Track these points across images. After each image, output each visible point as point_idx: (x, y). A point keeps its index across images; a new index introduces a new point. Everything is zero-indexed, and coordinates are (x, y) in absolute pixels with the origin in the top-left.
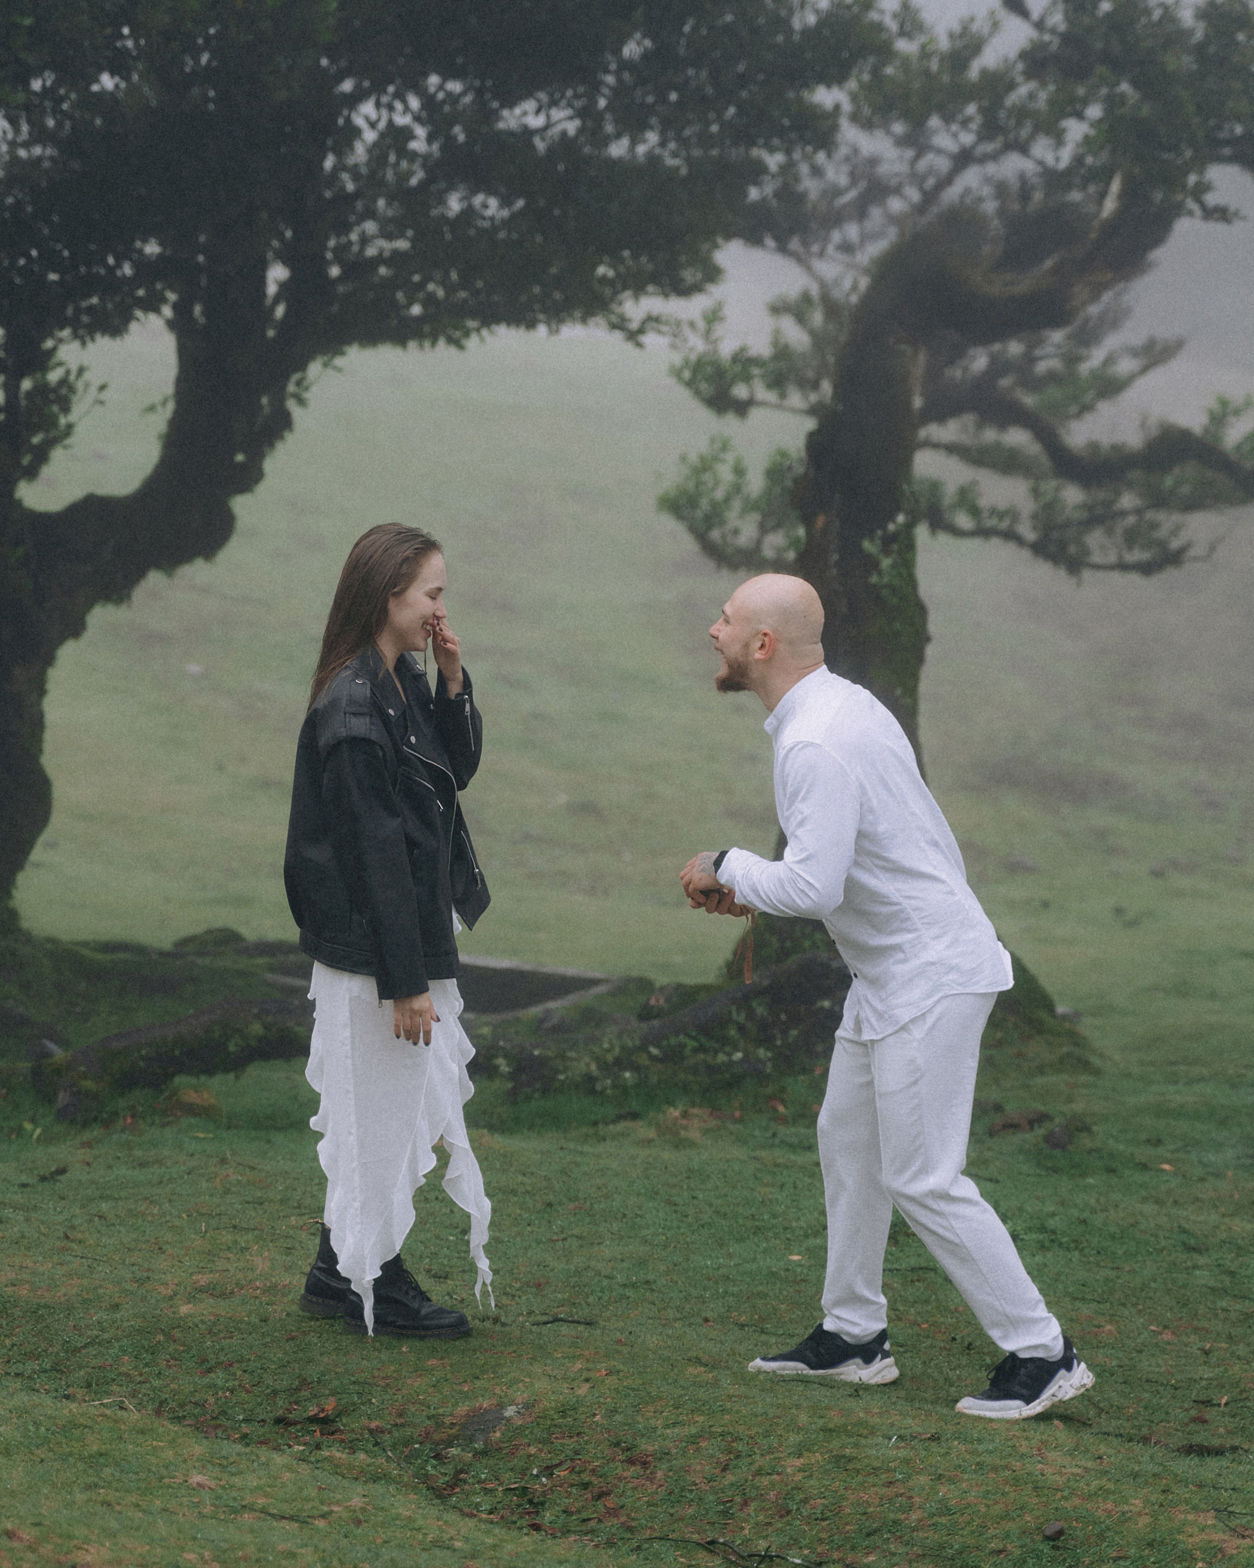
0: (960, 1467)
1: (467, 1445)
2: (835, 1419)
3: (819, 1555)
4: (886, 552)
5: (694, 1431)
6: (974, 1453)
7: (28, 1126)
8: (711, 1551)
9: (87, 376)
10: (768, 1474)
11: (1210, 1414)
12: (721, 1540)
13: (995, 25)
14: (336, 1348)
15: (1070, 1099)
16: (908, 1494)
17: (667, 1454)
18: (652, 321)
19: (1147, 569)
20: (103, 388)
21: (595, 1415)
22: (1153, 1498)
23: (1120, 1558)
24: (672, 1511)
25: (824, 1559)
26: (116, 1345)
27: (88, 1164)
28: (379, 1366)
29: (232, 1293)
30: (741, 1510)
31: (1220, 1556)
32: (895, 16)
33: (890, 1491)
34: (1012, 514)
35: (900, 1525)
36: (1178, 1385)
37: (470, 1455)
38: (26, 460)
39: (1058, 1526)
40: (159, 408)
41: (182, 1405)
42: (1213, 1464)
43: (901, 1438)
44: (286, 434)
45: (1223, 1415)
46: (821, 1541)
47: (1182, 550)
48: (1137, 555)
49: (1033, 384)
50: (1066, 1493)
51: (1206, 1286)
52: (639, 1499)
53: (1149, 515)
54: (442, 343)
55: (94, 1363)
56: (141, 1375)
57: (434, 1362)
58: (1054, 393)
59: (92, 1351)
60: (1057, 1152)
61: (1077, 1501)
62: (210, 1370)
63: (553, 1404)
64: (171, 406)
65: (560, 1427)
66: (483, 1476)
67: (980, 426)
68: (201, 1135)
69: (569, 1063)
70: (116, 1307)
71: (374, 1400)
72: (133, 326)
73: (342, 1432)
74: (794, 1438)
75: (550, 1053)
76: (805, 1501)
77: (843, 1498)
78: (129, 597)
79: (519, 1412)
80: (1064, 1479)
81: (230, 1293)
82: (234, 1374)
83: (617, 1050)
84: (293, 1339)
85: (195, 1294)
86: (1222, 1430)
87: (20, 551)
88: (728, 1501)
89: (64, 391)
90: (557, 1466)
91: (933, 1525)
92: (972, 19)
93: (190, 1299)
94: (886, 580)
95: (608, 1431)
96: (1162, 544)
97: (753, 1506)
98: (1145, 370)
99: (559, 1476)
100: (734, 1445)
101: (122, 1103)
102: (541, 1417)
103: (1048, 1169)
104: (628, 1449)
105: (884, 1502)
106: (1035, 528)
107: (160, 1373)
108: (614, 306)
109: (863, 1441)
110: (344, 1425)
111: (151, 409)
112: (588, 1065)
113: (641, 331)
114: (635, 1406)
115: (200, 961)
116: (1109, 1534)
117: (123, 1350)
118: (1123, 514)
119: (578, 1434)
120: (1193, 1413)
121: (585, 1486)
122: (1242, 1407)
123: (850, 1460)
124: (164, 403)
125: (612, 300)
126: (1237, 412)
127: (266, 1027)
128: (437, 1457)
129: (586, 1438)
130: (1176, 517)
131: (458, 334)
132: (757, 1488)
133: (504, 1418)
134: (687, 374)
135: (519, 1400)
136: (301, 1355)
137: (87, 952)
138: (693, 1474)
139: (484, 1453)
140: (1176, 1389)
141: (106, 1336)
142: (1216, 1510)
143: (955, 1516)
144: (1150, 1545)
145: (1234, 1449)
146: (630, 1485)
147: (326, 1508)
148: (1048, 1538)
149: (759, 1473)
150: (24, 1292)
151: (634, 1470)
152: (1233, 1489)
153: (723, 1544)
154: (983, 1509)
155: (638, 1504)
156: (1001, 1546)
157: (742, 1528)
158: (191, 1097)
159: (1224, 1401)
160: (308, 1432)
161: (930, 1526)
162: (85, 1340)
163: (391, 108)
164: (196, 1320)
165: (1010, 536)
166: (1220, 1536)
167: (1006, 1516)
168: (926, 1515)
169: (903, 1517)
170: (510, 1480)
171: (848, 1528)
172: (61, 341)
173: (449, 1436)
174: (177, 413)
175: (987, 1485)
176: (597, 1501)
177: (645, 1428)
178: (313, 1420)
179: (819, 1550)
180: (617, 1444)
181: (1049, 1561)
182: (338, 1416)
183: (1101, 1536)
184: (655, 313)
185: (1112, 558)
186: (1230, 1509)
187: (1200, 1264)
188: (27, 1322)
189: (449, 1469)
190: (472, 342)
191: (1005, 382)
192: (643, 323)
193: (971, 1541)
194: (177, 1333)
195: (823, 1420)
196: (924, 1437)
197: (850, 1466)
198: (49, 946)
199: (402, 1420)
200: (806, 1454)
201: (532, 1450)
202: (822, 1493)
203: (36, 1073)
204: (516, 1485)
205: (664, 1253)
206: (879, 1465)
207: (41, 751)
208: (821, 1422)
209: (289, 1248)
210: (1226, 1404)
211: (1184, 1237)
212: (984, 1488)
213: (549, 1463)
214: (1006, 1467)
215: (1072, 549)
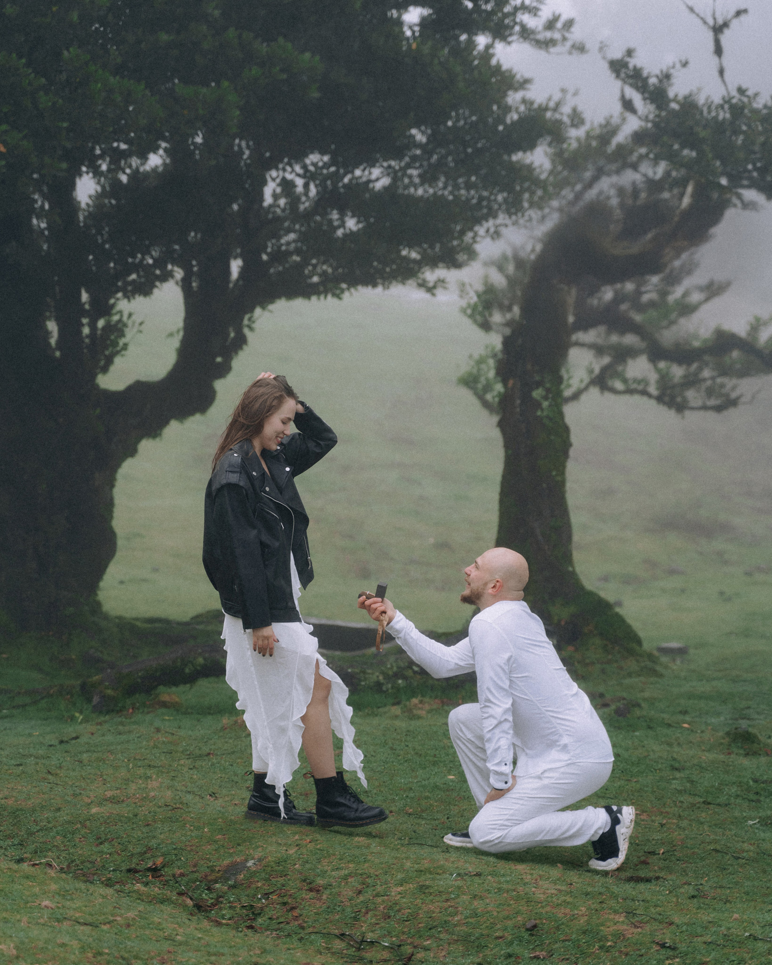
0: (488, 890)
1: (225, 882)
2: (426, 864)
3: (401, 941)
4: (546, 398)
5: (346, 872)
6: (500, 883)
7: (77, 715)
8: (342, 939)
9: (134, 317)
10: (382, 896)
11: (652, 859)
12: (347, 933)
13: (624, 120)
14: (170, 830)
15: (642, 691)
16: (456, 906)
17: (330, 885)
18: (441, 282)
19: (719, 409)
20: (141, 324)
21: (295, 864)
22: (593, 907)
23: (566, 940)
24: (327, 917)
25: (402, 943)
26: (55, 830)
27: (92, 734)
28: (190, 839)
29: (123, 801)
30: (364, 916)
31: (622, 938)
32: (569, 116)
33: (446, 905)
34: (644, 381)
35: (448, 923)
36: (640, 843)
37: (226, 888)
38: (102, 363)
39: (533, 922)
40: (176, 335)
41: (82, 863)
42: (642, 886)
43: (459, 875)
44: (245, 347)
45: (660, 859)
46: (403, 933)
47: (738, 398)
48: (712, 402)
49: (640, 308)
50: (544, 904)
51: (676, 789)
52: (311, 911)
53: (719, 380)
54: (329, 297)
55: (41, 840)
56: (65, 846)
57: (220, 836)
58: (653, 313)
59: (41, 834)
60: (620, 718)
61: (548, 909)
62: (101, 843)
63: (273, 859)
64: (181, 333)
65: (276, 871)
66: (232, 899)
67: (609, 332)
68: (167, 718)
69: (367, 676)
70: (59, 810)
71: (182, 858)
72: (156, 291)
73: (164, 876)
74: (400, 876)
75: (357, 670)
76: (399, 911)
77: (420, 909)
78: (160, 435)
79: (255, 864)
80: (545, 896)
81: (122, 801)
82: (114, 845)
83: (395, 669)
84: (148, 825)
85: (103, 801)
86: (656, 868)
87: (98, 411)
88: (357, 912)
89: (120, 326)
90: (272, 893)
91: (467, 923)
92: (611, 117)
93: (100, 804)
94: (545, 413)
95: (301, 873)
96: (727, 395)
97: (370, 914)
98: (707, 300)
99: (272, 899)
100: (367, 880)
101: (128, 702)
102: (266, 866)
103: (615, 727)
104: (310, 883)
105: (442, 910)
106: (658, 389)
107: (75, 845)
108: (420, 275)
109: (438, 877)
110: (165, 872)
111: (171, 335)
112: (378, 677)
113: (434, 287)
114: (319, 859)
115: (197, 627)
116: (563, 926)
117: (58, 833)
118: (704, 380)
119: (285, 876)
120: (643, 858)
121: (285, 904)
122: (671, 855)
123: (428, 887)
124: (178, 331)
125: (419, 271)
126: (765, 324)
127: (205, 659)
128: (209, 889)
129: (289, 877)
130: (734, 381)
131: (338, 292)
132: (374, 903)
133: (246, 867)
134: (469, 311)
135: (256, 857)
136: (150, 834)
137: (138, 624)
138: (342, 896)
139: (234, 887)
140: (638, 845)
141: (50, 825)
142: (626, 912)
143: (479, 918)
144: (584, 933)
145: (657, 878)
146: (307, 903)
147: (112, 918)
148: (527, 930)
149: (377, 895)
150: (10, 802)
151: (312, 894)
152: (643, 901)
153: (348, 935)
154: (495, 914)
155: (310, 914)
156: (501, 934)
157: (362, 926)
158: (165, 698)
159: (661, 852)
160: (145, 876)
161: (464, 923)
162: (38, 828)
163: (284, 170)
164: (99, 816)
165: (644, 393)
166: (625, 927)
167: (507, 918)
168: (463, 917)
169: (450, 919)
170: (245, 901)
171: (420, 925)
172: (118, 299)
173: (216, 877)
174: (184, 336)
175: (500, 900)
176: (289, 912)
177: (321, 871)
178: (149, 869)
179: (402, 938)
180: (304, 881)
181: (526, 943)
182: (163, 867)
183: (558, 928)
184: (442, 277)
185: (700, 403)
186: (634, 912)
187: (677, 777)
188: (10, 818)
189: (214, 895)
190: (346, 295)
191: (624, 307)
192: (436, 283)
193: (485, 932)
194: (88, 823)
195: (418, 865)
196: (473, 874)
197: (427, 891)
198: (117, 621)
199: (195, 869)
200: (405, 884)
201: (259, 884)
202: (409, 906)
203: (83, 686)
204: (246, 904)
205: (379, 776)
206: (443, 890)
207: (112, 517)
208: (416, 866)
209: (174, 777)
210: (663, 853)
211: (673, 763)
212: (498, 902)
213: (266, 892)
214: (514, 890)
215: (679, 399)
